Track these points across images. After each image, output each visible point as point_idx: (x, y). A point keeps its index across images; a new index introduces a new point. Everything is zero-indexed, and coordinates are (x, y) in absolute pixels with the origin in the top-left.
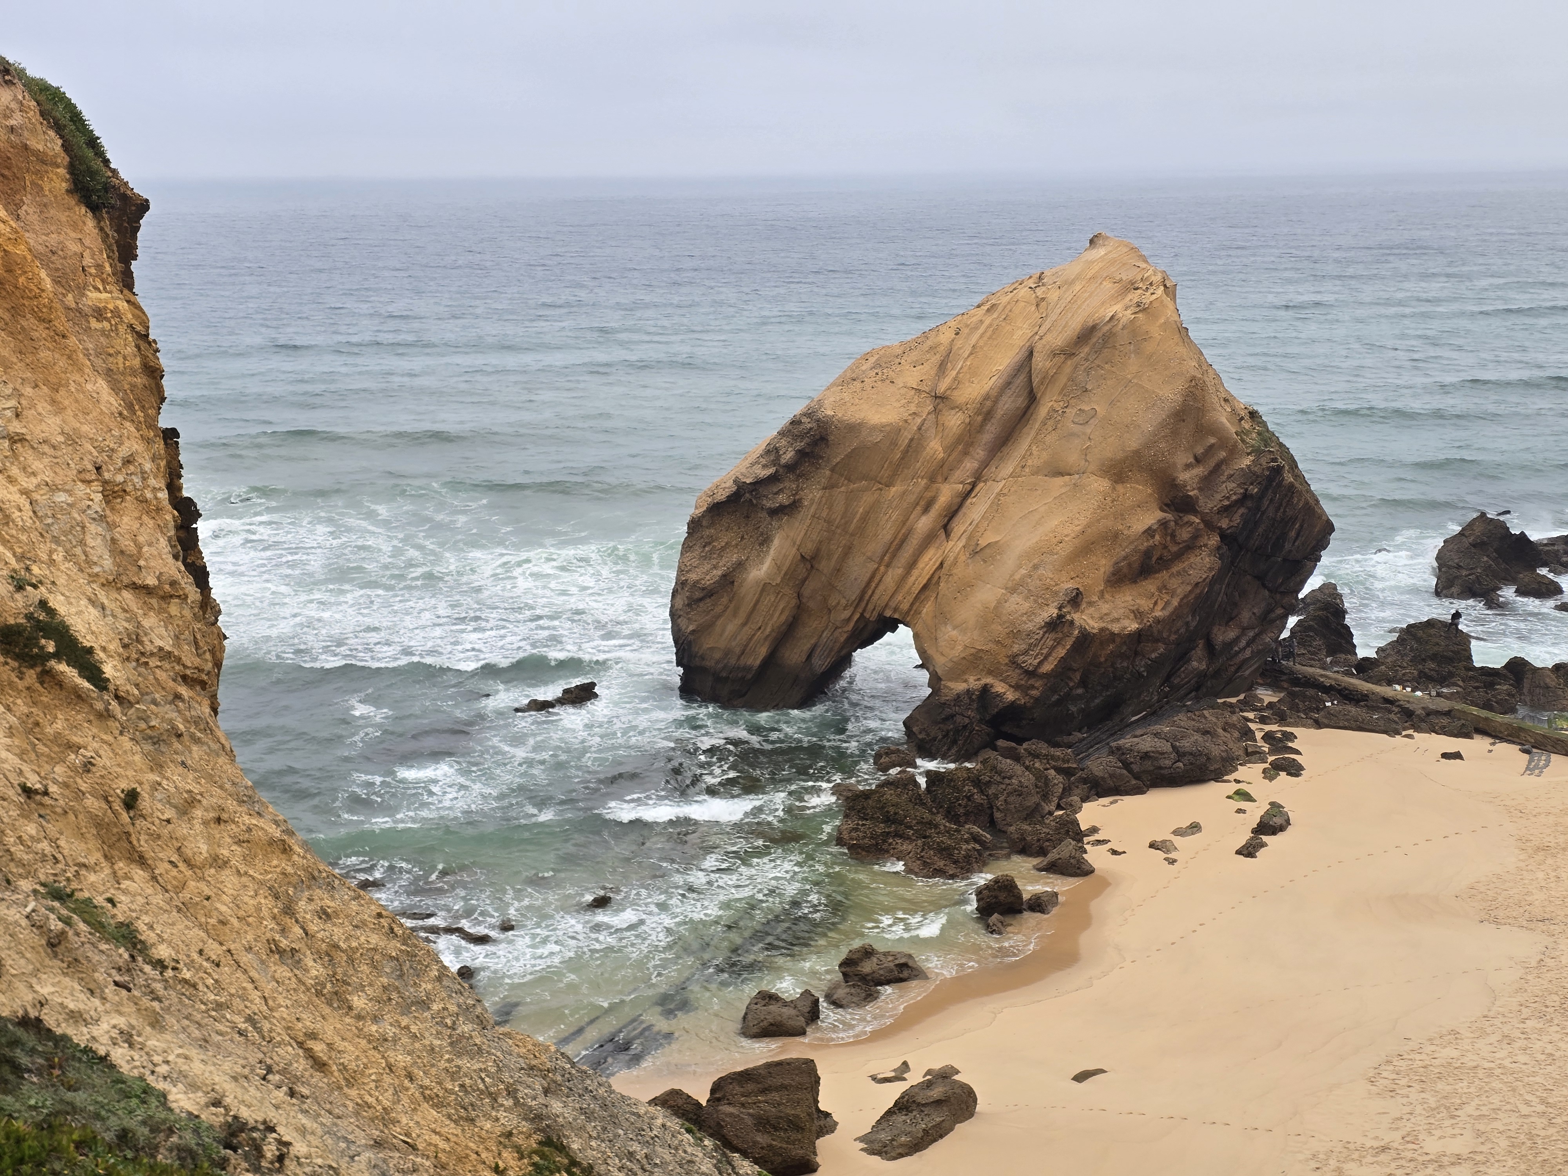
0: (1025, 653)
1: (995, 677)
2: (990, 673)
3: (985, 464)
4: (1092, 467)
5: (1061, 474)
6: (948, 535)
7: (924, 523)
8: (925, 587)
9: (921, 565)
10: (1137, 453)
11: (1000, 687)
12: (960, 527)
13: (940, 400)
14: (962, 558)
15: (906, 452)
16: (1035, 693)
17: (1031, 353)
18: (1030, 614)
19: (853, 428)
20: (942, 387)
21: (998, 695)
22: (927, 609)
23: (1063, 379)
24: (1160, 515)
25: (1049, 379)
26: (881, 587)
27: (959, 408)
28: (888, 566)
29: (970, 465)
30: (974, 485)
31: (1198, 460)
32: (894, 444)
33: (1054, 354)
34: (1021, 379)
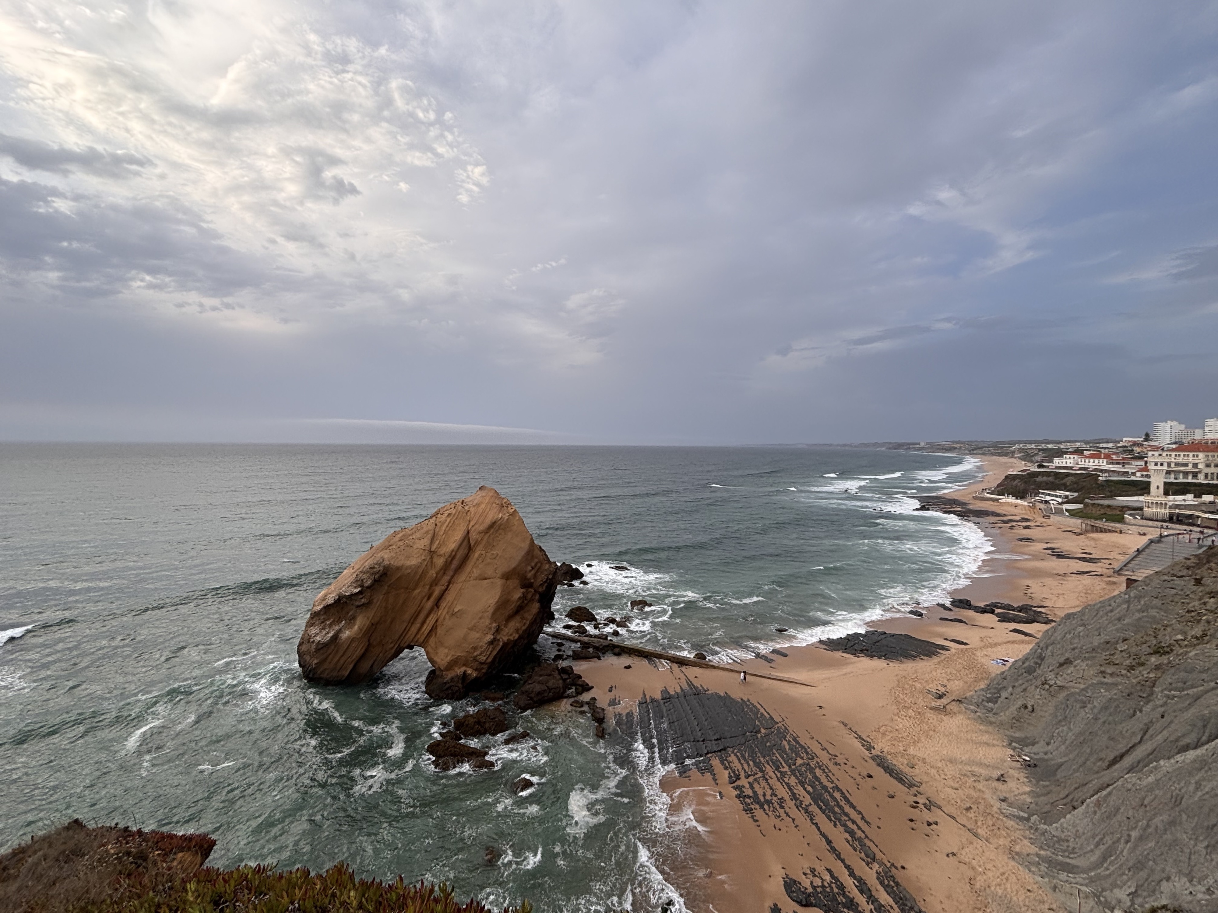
0: (480, 655)
1: (467, 666)
2: (464, 665)
3: (452, 577)
4: (498, 575)
5: (485, 579)
6: (438, 607)
7: (430, 604)
8: (430, 631)
9: (428, 622)
10: (515, 569)
11: (469, 671)
12: (443, 604)
13: (432, 553)
14: (447, 617)
15: (421, 576)
16: (484, 671)
17: (468, 532)
18: (480, 639)
19: (398, 568)
20: (433, 548)
21: (470, 674)
22: (432, 641)
23: (484, 542)
24: (522, 590)
25: (477, 543)
26: (410, 633)
27: (441, 556)
28: (413, 623)
29: (447, 578)
30: (448, 586)
31: (533, 568)
32: (416, 573)
33: (480, 533)
34: (466, 542)
